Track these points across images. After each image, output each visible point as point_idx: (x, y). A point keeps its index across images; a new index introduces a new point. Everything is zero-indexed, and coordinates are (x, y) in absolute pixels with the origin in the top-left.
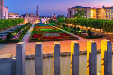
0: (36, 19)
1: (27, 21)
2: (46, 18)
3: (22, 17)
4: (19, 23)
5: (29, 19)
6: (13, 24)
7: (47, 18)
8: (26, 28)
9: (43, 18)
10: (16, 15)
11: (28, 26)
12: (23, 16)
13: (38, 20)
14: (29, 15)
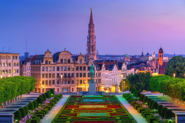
0: (79, 72)
1: (45, 79)
2: (120, 68)
3: (29, 64)
4: (21, 94)
5: (56, 72)
6: (6, 96)
7: (124, 66)
8: (40, 108)
9: (110, 68)
10: (8, 58)
11: (47, 101)
12: (33, 63)
13: (87, 78)
14: (56, 57)
